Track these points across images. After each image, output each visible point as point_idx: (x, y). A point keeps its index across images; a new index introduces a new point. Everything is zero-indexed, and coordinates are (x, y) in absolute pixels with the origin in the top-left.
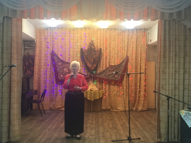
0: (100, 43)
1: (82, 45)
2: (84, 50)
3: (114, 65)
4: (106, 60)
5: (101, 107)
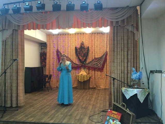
0: (88, 43)
1: (76, 45)
2: (77, 48)
3: (97, 57)
4: (92, 54)
5: (89, 86)
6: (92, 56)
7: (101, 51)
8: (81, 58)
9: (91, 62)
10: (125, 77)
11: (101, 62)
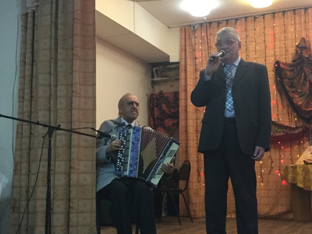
1: (277, 54)
2: (284, 64)
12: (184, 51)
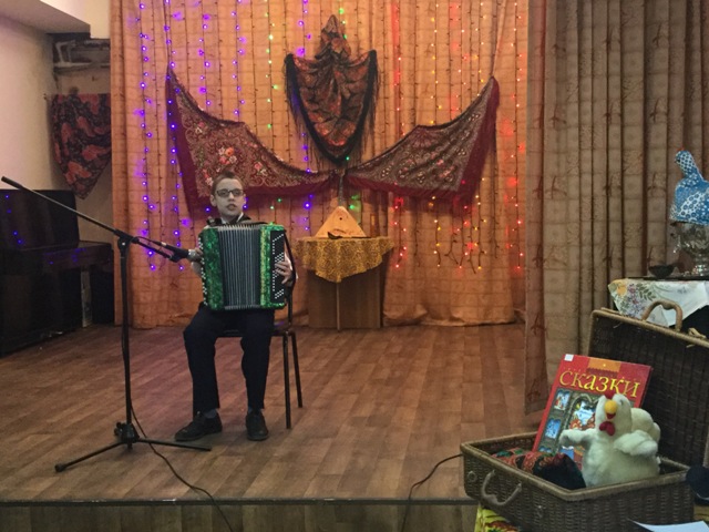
0: (370, 27)
1: (289, 40)
2: (300, 61)
3: (432, 122)
4: (398, 103)
5: (382, 309)
6: (398, 115)
7: (454, 80)
8: (325, 130)
9: (389, 154)
10: (628, 216)
11: (456, 154)
12: (118, 18)
